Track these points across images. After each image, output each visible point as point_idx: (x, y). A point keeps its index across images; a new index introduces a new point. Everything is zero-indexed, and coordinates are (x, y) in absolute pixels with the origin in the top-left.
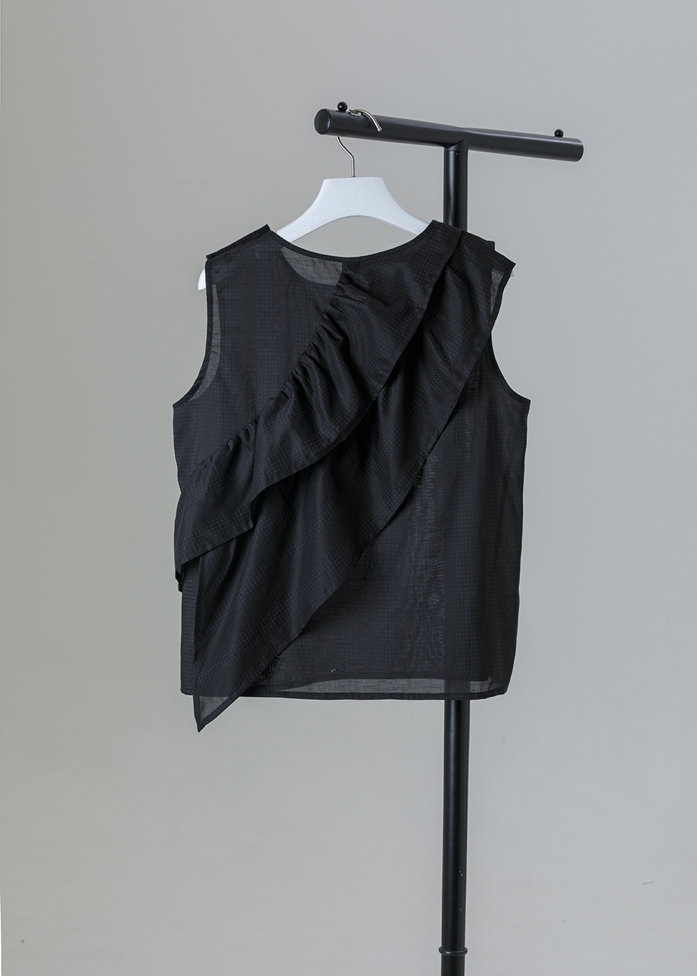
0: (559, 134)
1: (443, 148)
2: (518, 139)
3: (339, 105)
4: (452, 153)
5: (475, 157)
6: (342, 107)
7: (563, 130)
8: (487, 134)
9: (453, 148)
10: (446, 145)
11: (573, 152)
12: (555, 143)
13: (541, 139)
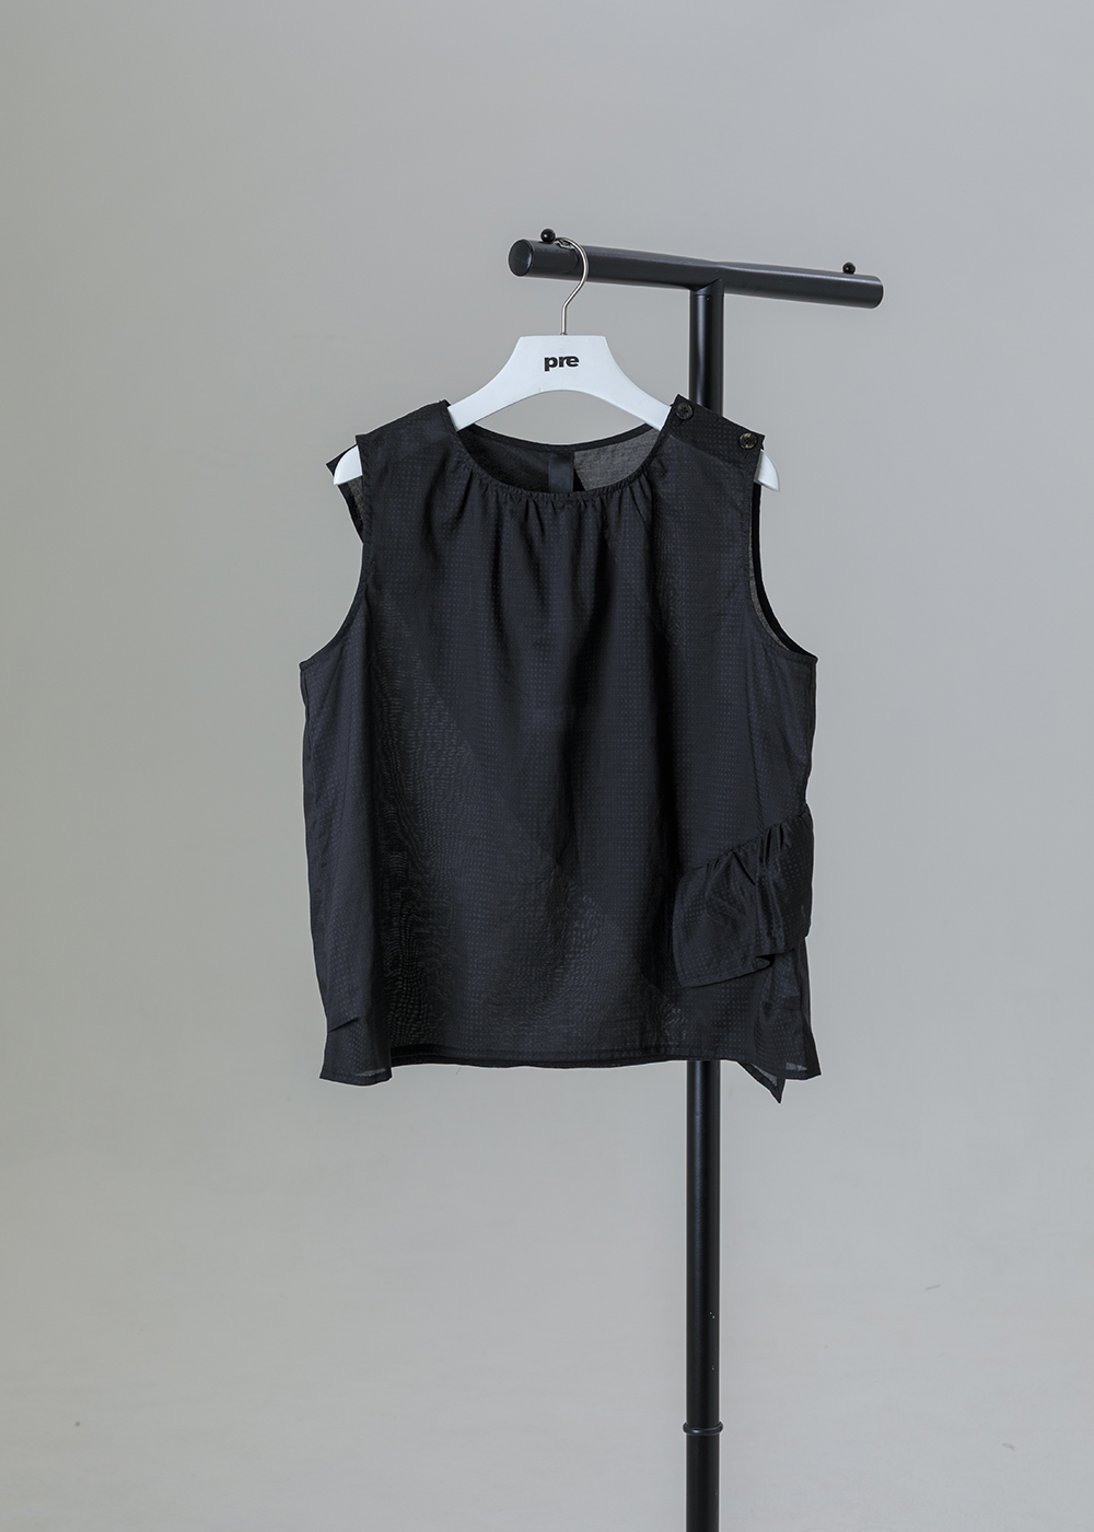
0: (849, 269)
1: (689, 291)
2: (794, 277)
3: (543, 233)
4: (701, 298)
5: (733, 302)
6: (548, 236)
7: (854, 264)
8: (750, 270)
9: (702, 291)
10: (693, 287)
11: (869, 295)
12: (844, 282)
13: (824, 277)
